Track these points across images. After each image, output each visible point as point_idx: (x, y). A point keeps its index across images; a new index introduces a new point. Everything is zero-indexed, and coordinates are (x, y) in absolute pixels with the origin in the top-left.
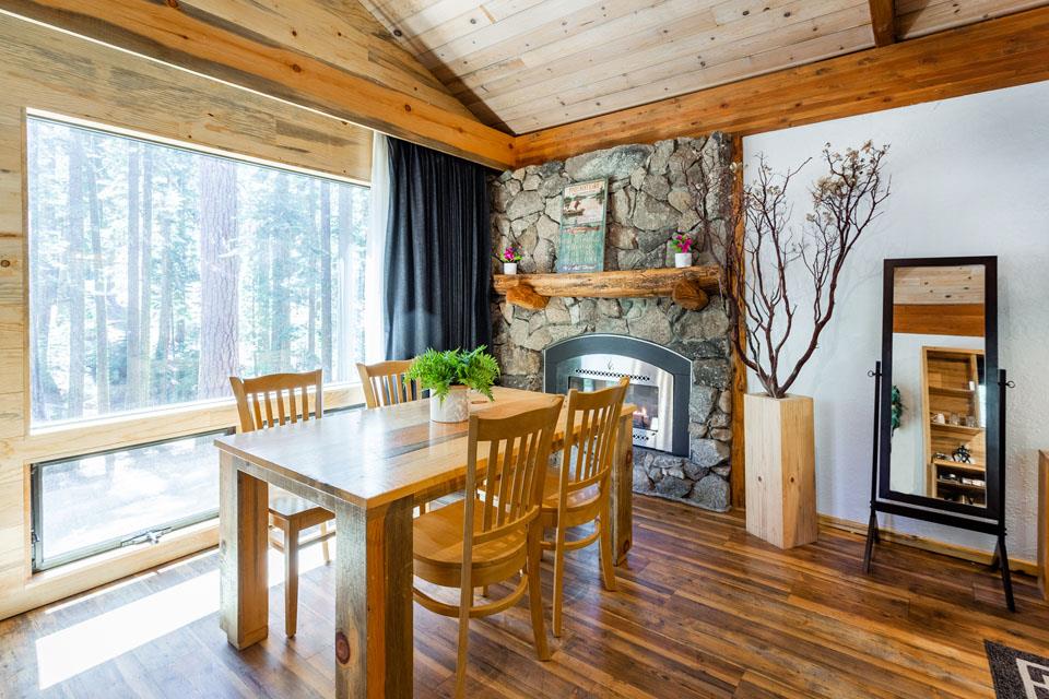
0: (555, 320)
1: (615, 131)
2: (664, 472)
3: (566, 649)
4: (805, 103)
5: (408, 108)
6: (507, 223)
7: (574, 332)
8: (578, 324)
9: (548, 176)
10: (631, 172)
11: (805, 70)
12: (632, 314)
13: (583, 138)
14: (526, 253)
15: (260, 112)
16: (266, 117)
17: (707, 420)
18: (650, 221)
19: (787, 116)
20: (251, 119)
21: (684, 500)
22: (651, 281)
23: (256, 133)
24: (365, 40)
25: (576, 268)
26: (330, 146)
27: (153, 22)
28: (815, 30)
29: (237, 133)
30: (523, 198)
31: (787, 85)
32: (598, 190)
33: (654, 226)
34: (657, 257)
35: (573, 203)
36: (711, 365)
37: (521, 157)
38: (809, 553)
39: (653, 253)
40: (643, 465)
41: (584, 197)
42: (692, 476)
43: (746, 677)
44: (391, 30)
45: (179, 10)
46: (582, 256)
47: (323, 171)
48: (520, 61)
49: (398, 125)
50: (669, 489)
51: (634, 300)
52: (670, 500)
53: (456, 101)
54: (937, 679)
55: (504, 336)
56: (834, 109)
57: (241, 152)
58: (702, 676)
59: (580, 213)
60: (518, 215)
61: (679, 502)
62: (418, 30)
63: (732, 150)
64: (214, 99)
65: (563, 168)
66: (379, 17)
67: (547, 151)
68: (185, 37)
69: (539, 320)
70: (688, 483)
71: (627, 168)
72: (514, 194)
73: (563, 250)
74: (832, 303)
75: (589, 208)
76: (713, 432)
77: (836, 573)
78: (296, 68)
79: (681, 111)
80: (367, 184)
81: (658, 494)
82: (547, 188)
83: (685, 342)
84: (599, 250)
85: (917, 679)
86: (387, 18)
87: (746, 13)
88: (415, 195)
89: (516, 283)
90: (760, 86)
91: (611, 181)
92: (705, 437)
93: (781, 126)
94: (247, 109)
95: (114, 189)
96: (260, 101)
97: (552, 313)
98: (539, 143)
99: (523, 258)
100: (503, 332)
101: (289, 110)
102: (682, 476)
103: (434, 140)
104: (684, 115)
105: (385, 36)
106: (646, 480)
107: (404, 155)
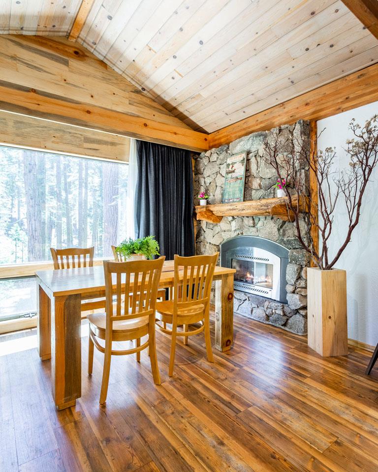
0: (224, 229)
1: (253, 126)
2: (274, 311)
3: (171, 382)
4: (351, 96)
5: (146, 125)
6: (203, 179)
7: (233, 235)
8: (235, 230)
9: (221, 153)
10: (259, 147)
11: (352, 77)
12: (259, 225)
13: (238, 132)
14: (211, 194)
15: (76, 134)
16: (79, 136)
17: (295, 283)
18: (267, 173)
19: (341, 106)
20: (73, 137)
21: (283, 327)
22: (264, 206)
23: (75, 143)
24: (127, 95)
25: (231, 201)
26: (109, 147)
27: (26, 100)
28: (351, 52)
29: (65, 143)
30: (210, 166)
31: (342, 86)
32: (242, 159)
33: (269, 176)
34: (271, 193)
35: (231, 166)
36: (298, 252)
37: (211, 144)
38: (337, 360)
39: (269, 190)
40: (263, 306)
41: (236, 163)
42: (287, 314)
43: (250, 409)
44: (140, 88)
45: (36, 93)
46: (234, 194)
47: (106, 158)
48: (199, 95)
49: (140, 134)
50: (275, 321)
51: (260, 217)
52: (276, 327)
53: (177, 119)
54: (365, 431)
55: (202, 237)
56: (368, 98)
57: (68, 152)
58: (228, 405)
59: (234, 172)
60: (208, 175)
61: (281, 328)
62: (151, 87)
63: (310, 129)
64: (56, 130)
65: (228, 148)
66: (133, 83)
67: (223, 140)
68: (39, 105)
69: (217, 229)
70: (285, 318)
71: (256, 145)
72: (206, 164)
73: (226, 191)
74: (358, 214)
75: (238, 168)
76: (298, 290)
77: (347, 372)
78: (89, 112)
79: (286, 110)
80: (127, 163)
81: (270, 323)
82: (220, 159)
83: (285, 239)
84: (241, 190)
85: (352, 428)
86: (137, 83)
87: (307, 49)
88: (150, 167)
89: (204, 209)
90: (327, 90)
91: (248, 153)
92: (294, 292)
93: (338, 111)
94: (70, 133)
95: (74, 177)
96: (76, 129)
97: (223, 225)
98: (219, 136)
99: (210, 197)
100: (202, 235)
101: (89, 132)
102: (282, 314)
103: (160, 139)
104: (287, 112)
105: (137, 92)
106: (265, 315)
107: (144, 148)
